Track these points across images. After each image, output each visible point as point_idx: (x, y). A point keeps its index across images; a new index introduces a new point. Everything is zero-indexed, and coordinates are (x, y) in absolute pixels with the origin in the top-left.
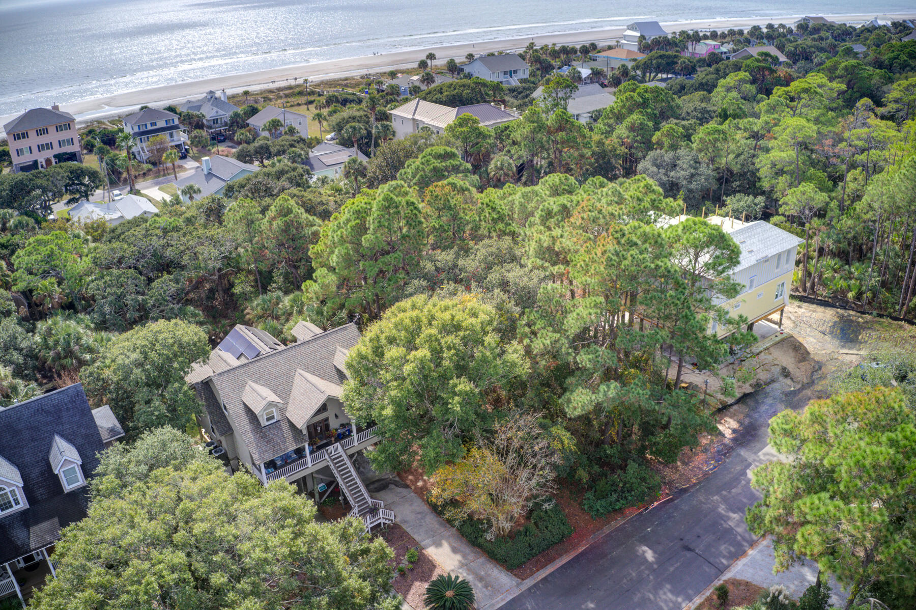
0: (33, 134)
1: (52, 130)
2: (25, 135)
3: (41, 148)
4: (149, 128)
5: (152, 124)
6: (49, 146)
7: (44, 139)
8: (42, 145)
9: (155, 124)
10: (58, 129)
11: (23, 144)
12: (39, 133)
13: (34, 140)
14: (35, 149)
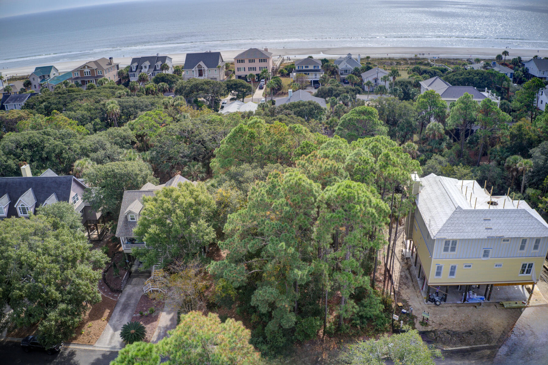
0: (247, 61)
1: (257, 61)
2: (243, 61)
3: (250, 69)
4: (304, 68)
5: (306, 67)
6: (254, 69)
7: (252, 65)
8: (251, 68)
9: (307, 67)
10: (261, 61)
11: (241, 65)
12: (250, 61)
13: (247, 65)
14: (247, 69)
